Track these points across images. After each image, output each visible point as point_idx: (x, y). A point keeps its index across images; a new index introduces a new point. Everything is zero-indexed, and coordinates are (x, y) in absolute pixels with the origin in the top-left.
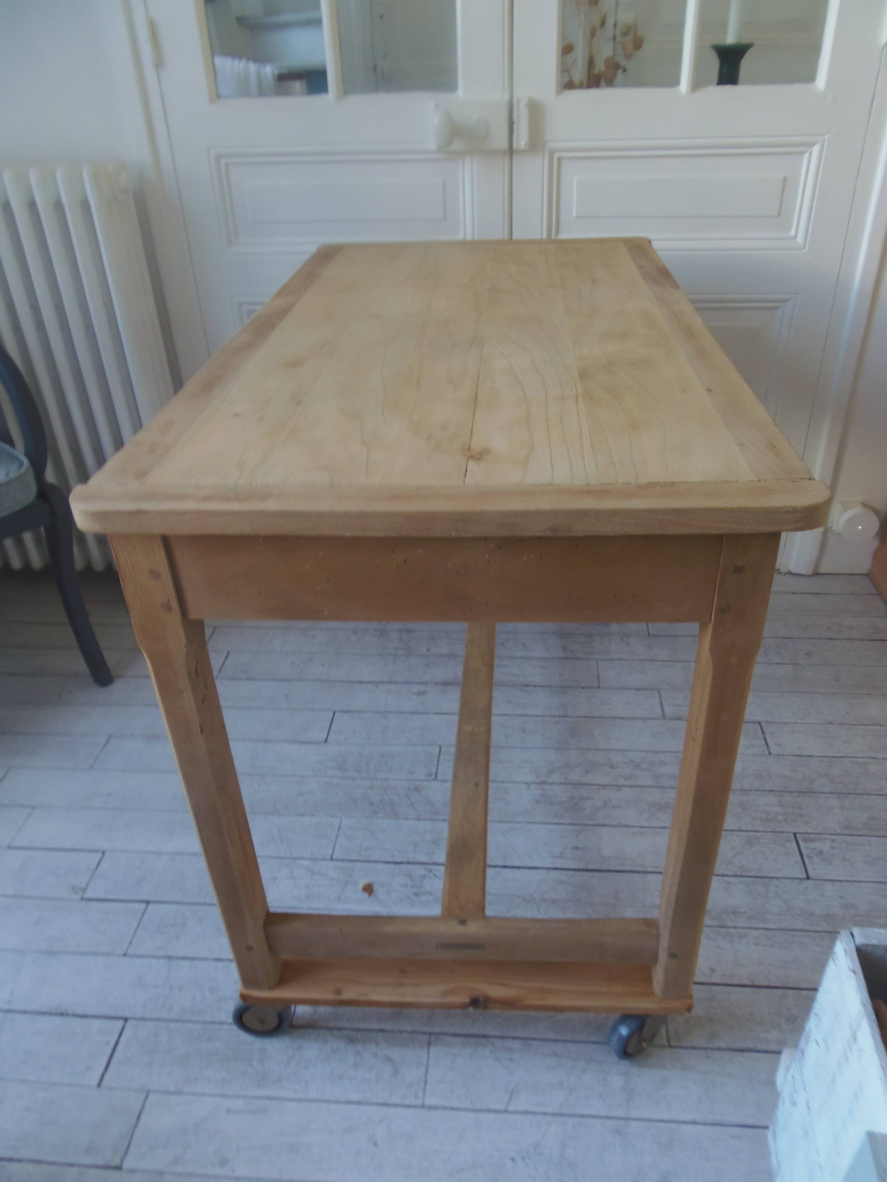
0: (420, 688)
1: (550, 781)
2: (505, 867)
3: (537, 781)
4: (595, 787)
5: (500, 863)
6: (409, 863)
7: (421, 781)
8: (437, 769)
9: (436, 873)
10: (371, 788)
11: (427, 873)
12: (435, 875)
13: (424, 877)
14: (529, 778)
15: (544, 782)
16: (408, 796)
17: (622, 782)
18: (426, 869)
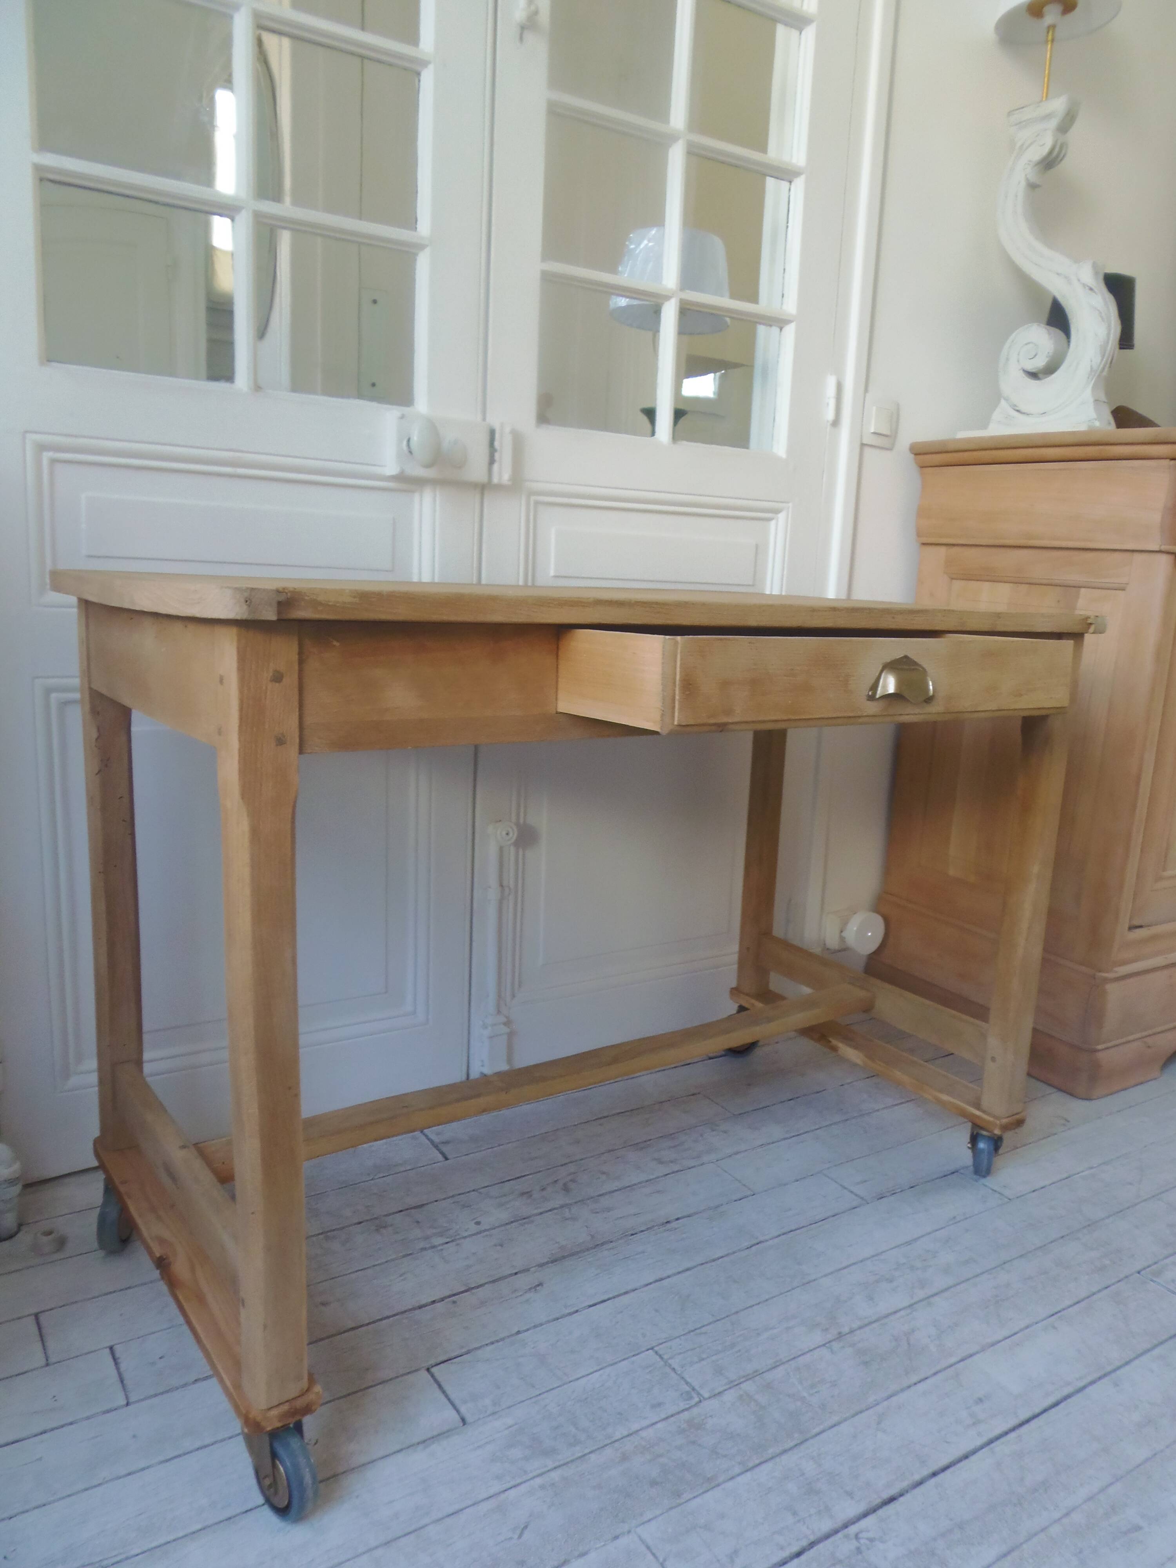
0: (523, 1281)
1: (846, 1330)
2: (934, 1474)
3: (830, 1337)
4: (902, 1313)
5: (926, 1472)
6: (812, 1545)
7: (686, 1410)
8: (687, 1383)
9: (870, 1535)
10: (625, 1458)
11: (854, 1544)
12: (871, 1540)
13: (859, 1550)
14: (818, 1338)
15: (840, 1336)
16: (694, 1443)
17: (921, 1294)
18: (847, 1537)
